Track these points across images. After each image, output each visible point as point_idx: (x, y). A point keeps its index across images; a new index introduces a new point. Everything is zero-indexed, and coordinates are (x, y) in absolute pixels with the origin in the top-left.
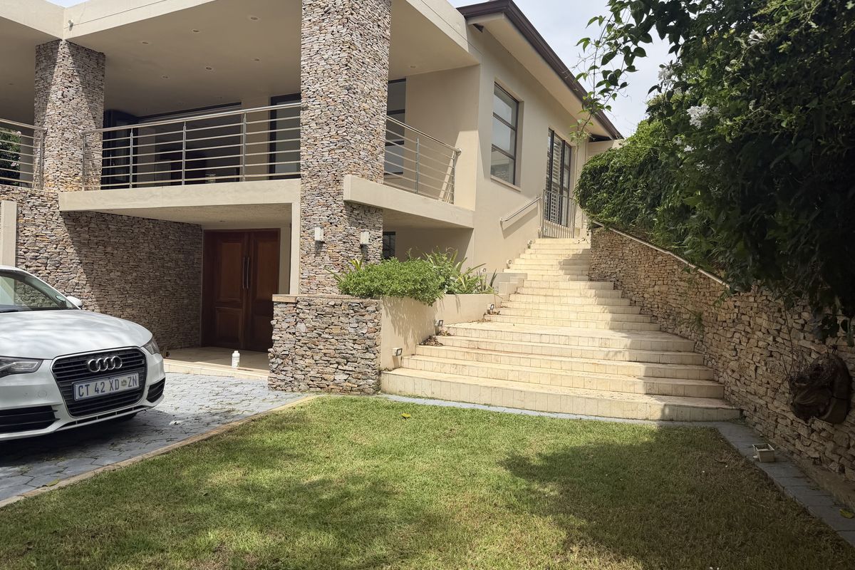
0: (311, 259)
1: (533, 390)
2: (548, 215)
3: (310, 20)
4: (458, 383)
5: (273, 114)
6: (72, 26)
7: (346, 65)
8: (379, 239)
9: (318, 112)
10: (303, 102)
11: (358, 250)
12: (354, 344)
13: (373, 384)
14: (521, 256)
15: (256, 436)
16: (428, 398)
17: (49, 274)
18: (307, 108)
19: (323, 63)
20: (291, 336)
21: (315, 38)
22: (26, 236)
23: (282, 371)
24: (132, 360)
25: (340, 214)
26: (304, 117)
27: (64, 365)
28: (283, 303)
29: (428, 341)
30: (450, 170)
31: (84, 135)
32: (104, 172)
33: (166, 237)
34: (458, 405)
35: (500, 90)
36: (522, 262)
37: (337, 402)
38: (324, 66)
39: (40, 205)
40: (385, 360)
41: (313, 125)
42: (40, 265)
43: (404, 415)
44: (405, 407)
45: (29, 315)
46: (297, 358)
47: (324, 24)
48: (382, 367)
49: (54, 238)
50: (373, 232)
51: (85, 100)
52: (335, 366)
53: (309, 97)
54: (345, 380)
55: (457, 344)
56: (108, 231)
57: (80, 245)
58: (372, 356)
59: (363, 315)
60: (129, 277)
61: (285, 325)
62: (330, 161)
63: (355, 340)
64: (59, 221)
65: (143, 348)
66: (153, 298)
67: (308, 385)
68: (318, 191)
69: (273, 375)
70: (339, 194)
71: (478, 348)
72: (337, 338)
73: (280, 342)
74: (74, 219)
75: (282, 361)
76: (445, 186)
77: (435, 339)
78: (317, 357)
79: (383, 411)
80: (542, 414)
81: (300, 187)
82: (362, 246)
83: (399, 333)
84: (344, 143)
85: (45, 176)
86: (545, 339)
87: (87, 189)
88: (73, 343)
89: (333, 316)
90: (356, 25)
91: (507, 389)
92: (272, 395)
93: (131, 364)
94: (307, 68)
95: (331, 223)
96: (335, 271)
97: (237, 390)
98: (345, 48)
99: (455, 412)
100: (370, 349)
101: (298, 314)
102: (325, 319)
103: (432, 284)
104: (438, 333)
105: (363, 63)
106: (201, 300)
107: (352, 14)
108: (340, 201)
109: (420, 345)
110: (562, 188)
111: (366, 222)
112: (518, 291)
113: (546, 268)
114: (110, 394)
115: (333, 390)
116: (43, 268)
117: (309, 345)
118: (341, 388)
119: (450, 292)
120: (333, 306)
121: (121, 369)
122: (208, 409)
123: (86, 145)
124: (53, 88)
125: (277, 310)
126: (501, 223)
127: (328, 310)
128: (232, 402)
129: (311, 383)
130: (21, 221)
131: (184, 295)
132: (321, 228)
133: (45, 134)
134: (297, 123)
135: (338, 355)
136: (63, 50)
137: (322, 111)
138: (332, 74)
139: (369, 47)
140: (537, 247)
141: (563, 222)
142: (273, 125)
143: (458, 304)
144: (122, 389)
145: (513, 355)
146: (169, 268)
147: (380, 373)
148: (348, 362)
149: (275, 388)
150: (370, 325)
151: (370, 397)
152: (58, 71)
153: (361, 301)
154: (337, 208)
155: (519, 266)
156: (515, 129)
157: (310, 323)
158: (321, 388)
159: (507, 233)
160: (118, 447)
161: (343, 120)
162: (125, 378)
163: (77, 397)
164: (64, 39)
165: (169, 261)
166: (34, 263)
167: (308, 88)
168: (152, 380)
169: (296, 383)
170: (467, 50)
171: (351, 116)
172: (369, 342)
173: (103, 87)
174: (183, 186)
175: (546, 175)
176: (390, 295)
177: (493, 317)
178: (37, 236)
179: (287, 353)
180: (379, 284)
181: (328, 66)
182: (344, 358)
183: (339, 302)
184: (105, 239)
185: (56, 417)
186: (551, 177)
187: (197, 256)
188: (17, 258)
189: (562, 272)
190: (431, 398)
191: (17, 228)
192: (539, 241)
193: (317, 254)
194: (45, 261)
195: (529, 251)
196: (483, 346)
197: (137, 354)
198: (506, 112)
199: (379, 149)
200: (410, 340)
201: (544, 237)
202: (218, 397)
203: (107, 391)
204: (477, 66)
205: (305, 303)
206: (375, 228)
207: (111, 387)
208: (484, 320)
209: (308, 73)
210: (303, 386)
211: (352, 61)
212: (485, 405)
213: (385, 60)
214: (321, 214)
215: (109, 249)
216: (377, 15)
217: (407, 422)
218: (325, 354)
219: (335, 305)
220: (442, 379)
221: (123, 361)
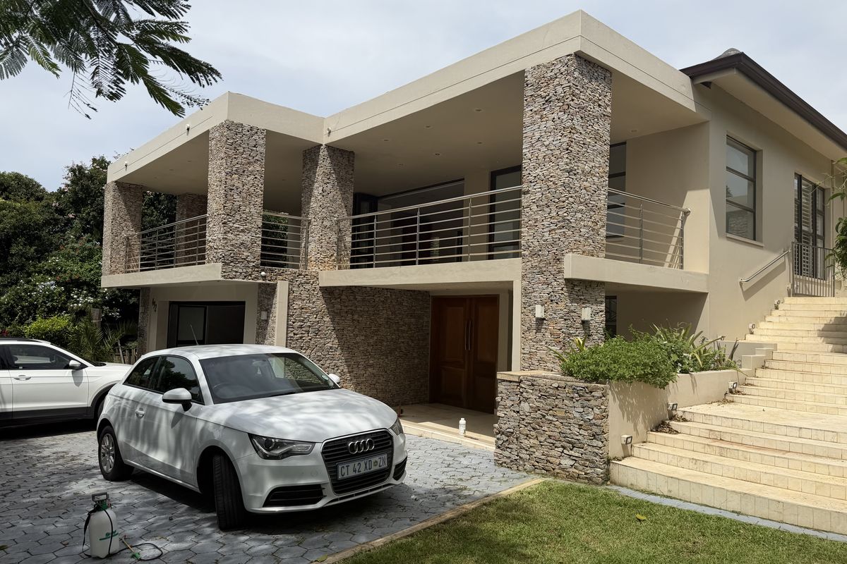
0: (532, 335)
1: (794, 502)
2: (798, 269)
3: (531, 110)
4: (699, 484)
5: (492, 198)
6: (330, 133)
7: (567, 149)
8: (601, 313)
9: (539, 195)
10: (524, 187)
11: (579, 326)
12: (580, 429)
13: (602, 473)
14: (768, 319)
15: (489, 525)
16: (664, 496)
17: (310, 339)
18: (528, 192)
19: (544, 149)
20: (515, 414)
21: (536, 126)
22: (295, 309)
23: (507, 448)
24: (382, 441)
25: (561, 292)
26: (525, 200)
27: (331, 447)
28: (507, 381)
29: (660, 426)
30: (677, 232)
31: (338, 222)
32: (353, 253)
33: (401, 304)
34: (700, 510)
35: (732, 141)
36: (770, 326)
37: (564, 490)
38: (544, 152)
39: (306, 283)
40: (614, 449)
41: (534, 207)
42: (304, 332)
43: (639, 516)
44: (639, 505)
45: (302, 397)
46: (522, 437)
47: (545, 113)
48: (611, 455)
49: (315, 309)
50: (594, 307)
51: (339, 193)
52: (561, 449)
53: (531, 182)
54: (572, 466)
55: (695, 432)
56: (356, 302)
57: (334, 314)
58: (600, 444)
59: (589, 401)
60: (371, 341)
61: (509, 403)
62: (550, 240)
63: (581, 425)
64: (319, 295)
65: (390, 430)
66: (390, 358)
67: (534, 466)
68: (538, 270)
69: (499, 451)
70: (559, 272)
71: (721, 439)
72: (561, 421)
73: (504, 419)
74: (330, 293)
75: (507, 438)
76: (671, 249)
77: (668, 425)
78: (542, 439)
79: (615, 508)
80: (807, 532)
81: (521, 265)
82: (583, 322)
83: (628, 419)
84: (565, 223)
85: (309, 257)
86: (804, 432)
87: (340, 268)
88: (335, 425)
89: (557, 398)
90: (577, 110)
91: (760, 497)
92: (499, 472)
93: (382, 445)
94: (529, 155)
95: (552, 301)
96: (556, 348)
97: (465, 461)
98: (565, 133)
99: (698, 518)
100: (596, 436)
101: (522, 393)
102: (549, 401)
103: (663, 367)
104: (672, 418)
105: (584, 144)
106: (429, 360)
107: (573, 100)
108: (560, 279)
109: (652, 431)
110: (815, 236)
111: (588, 297)
112: (767, 365)
113: (800, 334)
114: (365, 474)
115: (559, 475)
116: (306, 335)
117: (533, 425)
118: (567, 474)
119: (684, 371)
120: (557, 388)
121: (373, 450)
122: (442, 484)
123: (340, 230)
124: (316, 185)
125: (501, 387)
126: (741, 284)
127: (551, 391)
128: (464, 477)
129: (536, 464)
130: (292, 297)
131: (415, 355)
132: (542, 305)
133: (310, 223)
134: (519, 204)
135: (562, 439)
136: (323, 153)
137: (543, 194)
138: (553, 159)
139: (590, 127)
140: (787, 307)
141: (819, 274)
142: (492, 209)
143: (694, 384)
144: (374, 468)
145: (767, 453)
146: (403, 331)
147: (608, 462)
148: (574, 447)
149: (501, 464)
150: (597, 411)
151: (600, 488)
152: (319, 171)
153: (586, 385)
154: (558, 285)
155: (767, 332)
156: (753, 180)
157: (533, 403)
158: (547, 471)
159: (748, 294)
160: (369, 523)
161: (564, 202)
162: (377, 459)
163: (340, 477)
164: (324, 144)
165: (403, 325)
166: (300, 331)
167: (529, 174)
168: (397, 460)
169: (521, 462)
170: (694, 110)
171: (571, 197)
172: (595, 429)
173: (353, 180)
174: (417, 266)
175: (794, 225)
176: (618, 379)
177: (736, 397)
178: (303, 308)
179: (512, 430)
180: (604, 369)
181: (550, 152)
182: (569, 442)
183: (563, 384)
184: (353, 308)
185: (324, 494)
186: (800, 225)
187: (426, 319)
188: (287, 328)
189: (820, 340)
190: (667, 497)
191: (289, 303)
192: (788, 300)
193: (538, 330)
194: (308, 329)
195: (776, 313)
196: (727, 438)
197: (386, 436)
198: (742, 163)
199: (600, 223)
200: (641, 427)
201: (796, 295)
202: (450, 469)
203: (363, 471)
204: (704, 123)
205: (528, 383)
206: (597, 302)
207: (366, 467)
208: (725, 401)
209: (530, 159)
210: (528, 466)
211: (573, 144)
212: (733, 512)
213: (607, 137)
214: (542, 292)
215: (356, 317)
216: (597, 95)
217: (643, 526)
218: (549, 436)
219: (558, 387)
220: (680, 477)
221: (375, 442)
